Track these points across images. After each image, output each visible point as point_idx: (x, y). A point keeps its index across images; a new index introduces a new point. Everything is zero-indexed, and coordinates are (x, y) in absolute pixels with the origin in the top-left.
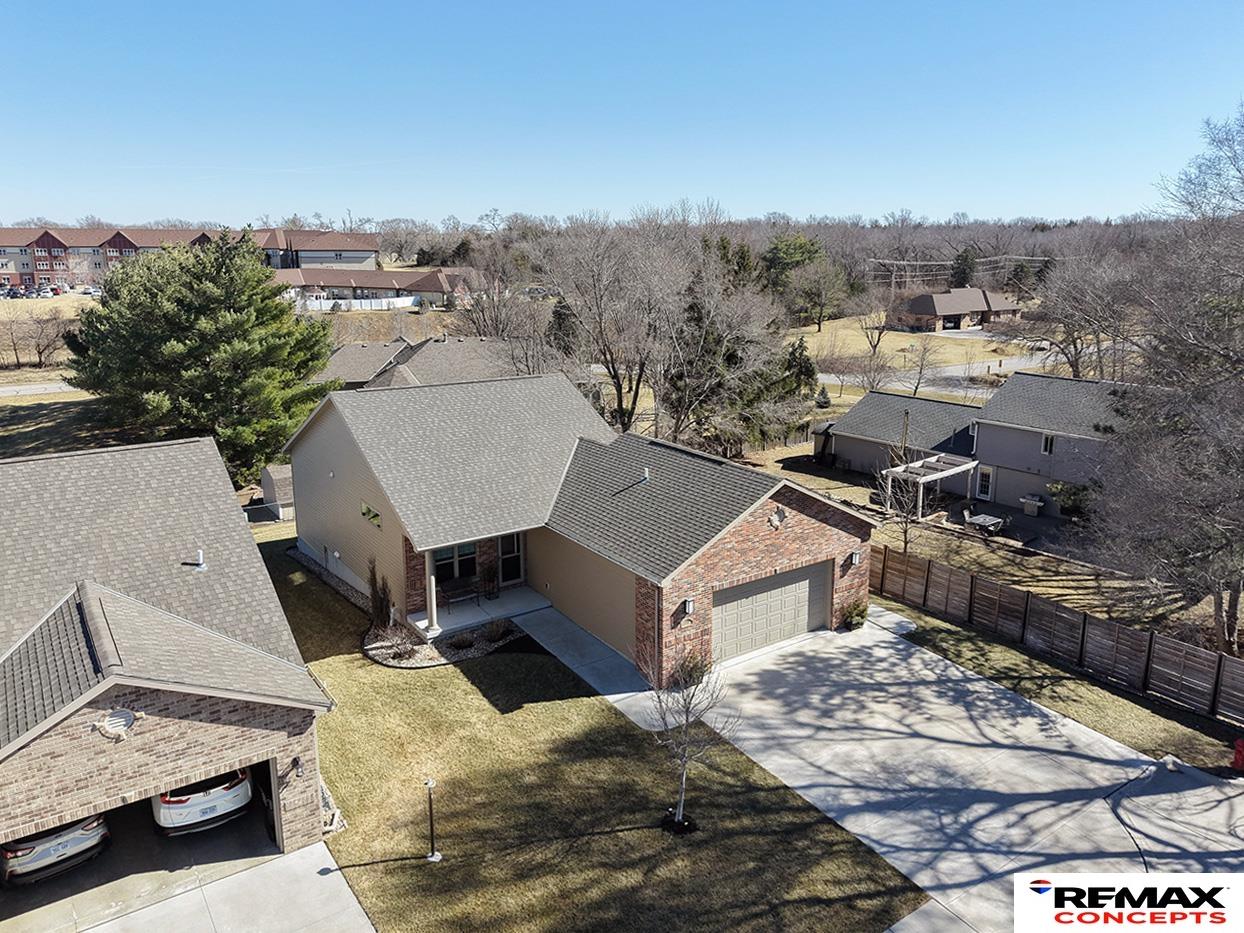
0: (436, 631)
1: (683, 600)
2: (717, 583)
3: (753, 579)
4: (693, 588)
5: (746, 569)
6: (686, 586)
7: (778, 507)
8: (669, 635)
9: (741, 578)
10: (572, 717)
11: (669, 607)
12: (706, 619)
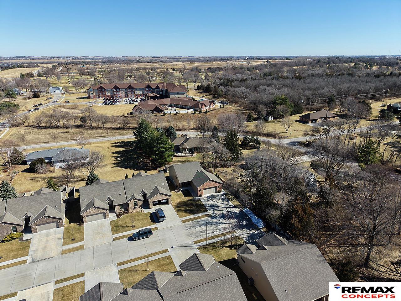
0: (181, 190)
6: (201, 188)
7: (210, 181)
8: (199, 192)
9: (206, 188)
10: (190, 198)
12: (203, 191)
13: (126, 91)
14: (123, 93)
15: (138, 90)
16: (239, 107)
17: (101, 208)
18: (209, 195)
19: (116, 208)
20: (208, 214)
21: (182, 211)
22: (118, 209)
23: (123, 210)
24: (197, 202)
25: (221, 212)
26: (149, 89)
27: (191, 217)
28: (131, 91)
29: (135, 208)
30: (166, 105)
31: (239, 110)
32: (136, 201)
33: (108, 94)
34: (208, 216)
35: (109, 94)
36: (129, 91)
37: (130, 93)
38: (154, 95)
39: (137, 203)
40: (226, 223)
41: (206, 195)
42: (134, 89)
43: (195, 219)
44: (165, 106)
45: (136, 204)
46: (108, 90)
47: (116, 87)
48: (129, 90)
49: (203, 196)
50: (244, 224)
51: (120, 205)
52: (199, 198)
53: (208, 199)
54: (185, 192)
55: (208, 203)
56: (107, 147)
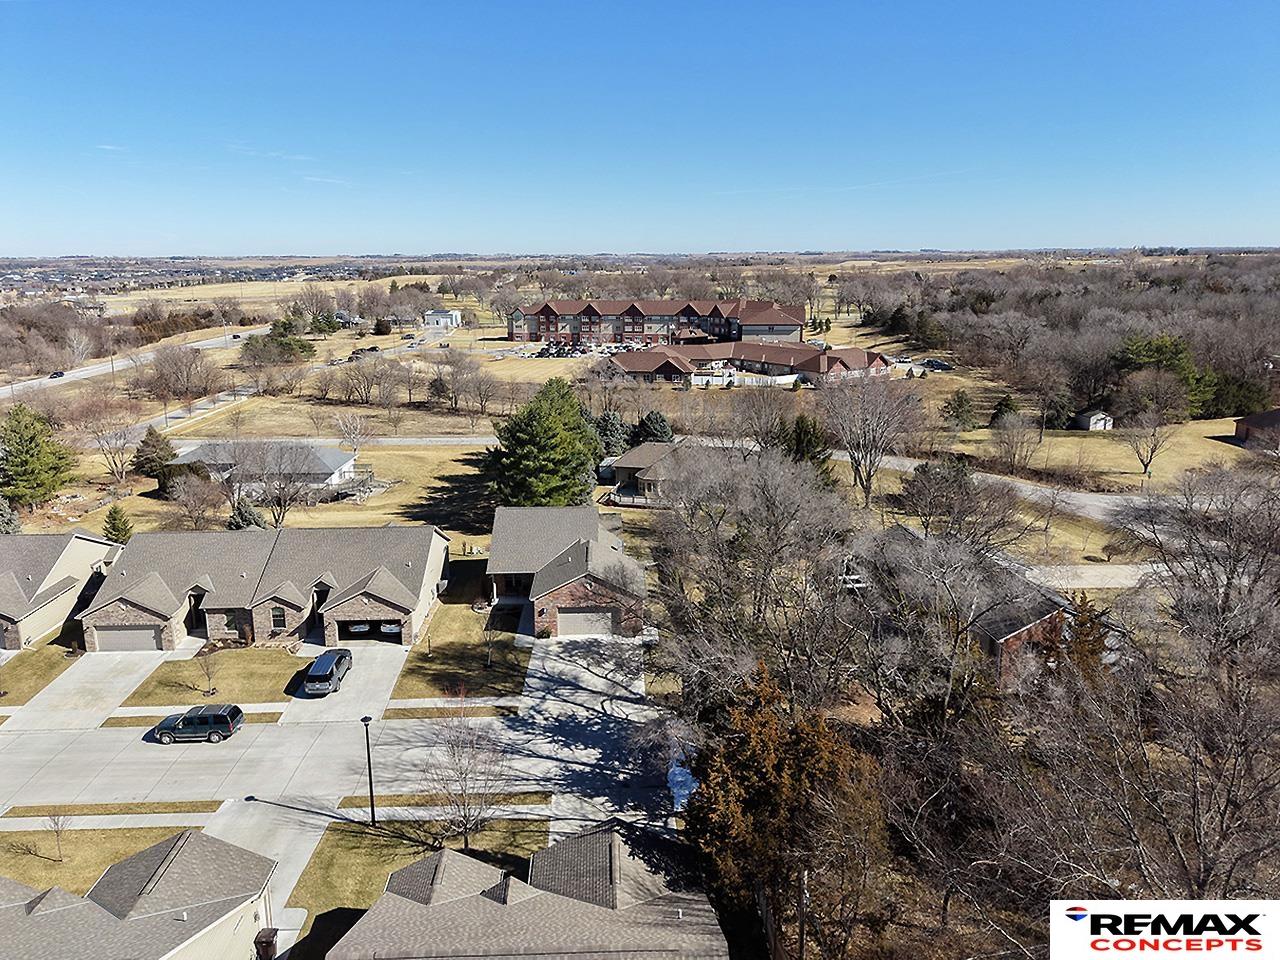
0: (496, 603)
1: (543, 607)
2: (559, 605)
3: (577, 606)
4: (549, 604)
5: (573, 602)
6: (544, 603)
8: (537, 618)
9: (571, 605)
10: (502, 636)
11: (537, 609)
12: (555, 616)
13: (619, 324)
14: (607, 329)
15: (656, 322)
16: (992, 381)
17: (145, 610)
18: (580, 638)
19: (211, 621)
20: (509, 709)
21: (425, 675)
22: (216, 625)
23: (234, 634)
24: (510, 657)
25: (569, 709)
26: (689, 319)
27: (440, 702)
28: (635, 323)
29: (274, 635)
30: (712, 360)
31: (987, 390)
32: (278, 605)
33: (565, 329)
34: (502, 715)
35: (567, 330)
36: (628, 324)
37: (628, 329)
38: (698, 336)
39: (283, 616)
40: (548, 758)
41: (565, 638)
42: (644, 316)
43: (442, 713)
44: (709, 366)
45: (279, 621)
46: (567, 317)
47: (589, 311)
48: (628, 320)
49: (553, 639)
50: (621, 777)
51: (227, 611)
52: (533, 644)
53: (563, 652)
54: (505, 612)
55: (551, 665)
56: (436, 462)
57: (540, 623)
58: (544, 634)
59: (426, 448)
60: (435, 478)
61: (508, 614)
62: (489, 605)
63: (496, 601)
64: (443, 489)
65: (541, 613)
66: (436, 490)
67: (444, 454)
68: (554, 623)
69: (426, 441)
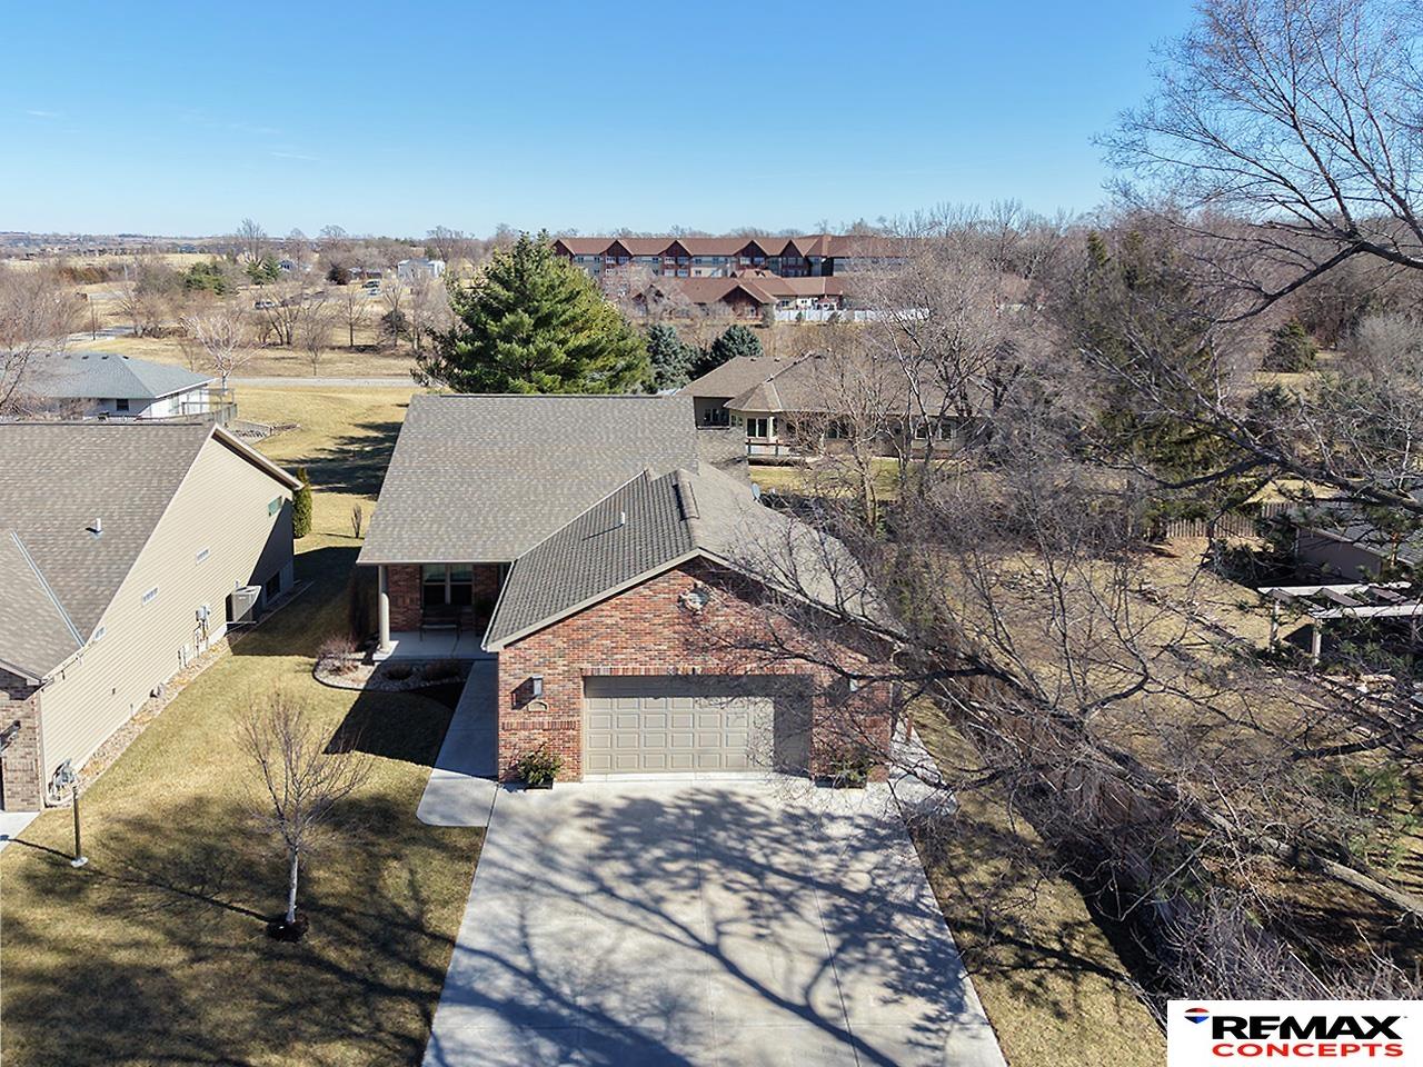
1: (529, 676)
2: (590, 666)
3: (652, 673)
4: (550, 665)
5: (640, 656)
6: (536, 660)
7: (695, 585)
8: (507, 716)
9: (630, 666)
11: (509, 680)
12: (571, 708)
13: (657, 267)
15: (707, 265)
26: (752, 261)
28: (678, 266)
30: (797, 296)
36: (669, 267)
41: (610, 787)
42: (691, 257)
48: (669, 262)
52: (491, 811)
53: (605, 855)
54: (411, 682)
55: (557, 924)
56: (366, 406)
57: (518, 733)
58: (533, 774)
59: (354, 391)
60: (356, 425)
61: (418, 691)
62: (368, 661)
63: (388, 647)
64: (366, 440)
65: (523, 695)
66: (353, 440)
67: (384, 398)
68: (566, 728)
69: (360, 382)
